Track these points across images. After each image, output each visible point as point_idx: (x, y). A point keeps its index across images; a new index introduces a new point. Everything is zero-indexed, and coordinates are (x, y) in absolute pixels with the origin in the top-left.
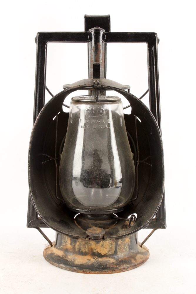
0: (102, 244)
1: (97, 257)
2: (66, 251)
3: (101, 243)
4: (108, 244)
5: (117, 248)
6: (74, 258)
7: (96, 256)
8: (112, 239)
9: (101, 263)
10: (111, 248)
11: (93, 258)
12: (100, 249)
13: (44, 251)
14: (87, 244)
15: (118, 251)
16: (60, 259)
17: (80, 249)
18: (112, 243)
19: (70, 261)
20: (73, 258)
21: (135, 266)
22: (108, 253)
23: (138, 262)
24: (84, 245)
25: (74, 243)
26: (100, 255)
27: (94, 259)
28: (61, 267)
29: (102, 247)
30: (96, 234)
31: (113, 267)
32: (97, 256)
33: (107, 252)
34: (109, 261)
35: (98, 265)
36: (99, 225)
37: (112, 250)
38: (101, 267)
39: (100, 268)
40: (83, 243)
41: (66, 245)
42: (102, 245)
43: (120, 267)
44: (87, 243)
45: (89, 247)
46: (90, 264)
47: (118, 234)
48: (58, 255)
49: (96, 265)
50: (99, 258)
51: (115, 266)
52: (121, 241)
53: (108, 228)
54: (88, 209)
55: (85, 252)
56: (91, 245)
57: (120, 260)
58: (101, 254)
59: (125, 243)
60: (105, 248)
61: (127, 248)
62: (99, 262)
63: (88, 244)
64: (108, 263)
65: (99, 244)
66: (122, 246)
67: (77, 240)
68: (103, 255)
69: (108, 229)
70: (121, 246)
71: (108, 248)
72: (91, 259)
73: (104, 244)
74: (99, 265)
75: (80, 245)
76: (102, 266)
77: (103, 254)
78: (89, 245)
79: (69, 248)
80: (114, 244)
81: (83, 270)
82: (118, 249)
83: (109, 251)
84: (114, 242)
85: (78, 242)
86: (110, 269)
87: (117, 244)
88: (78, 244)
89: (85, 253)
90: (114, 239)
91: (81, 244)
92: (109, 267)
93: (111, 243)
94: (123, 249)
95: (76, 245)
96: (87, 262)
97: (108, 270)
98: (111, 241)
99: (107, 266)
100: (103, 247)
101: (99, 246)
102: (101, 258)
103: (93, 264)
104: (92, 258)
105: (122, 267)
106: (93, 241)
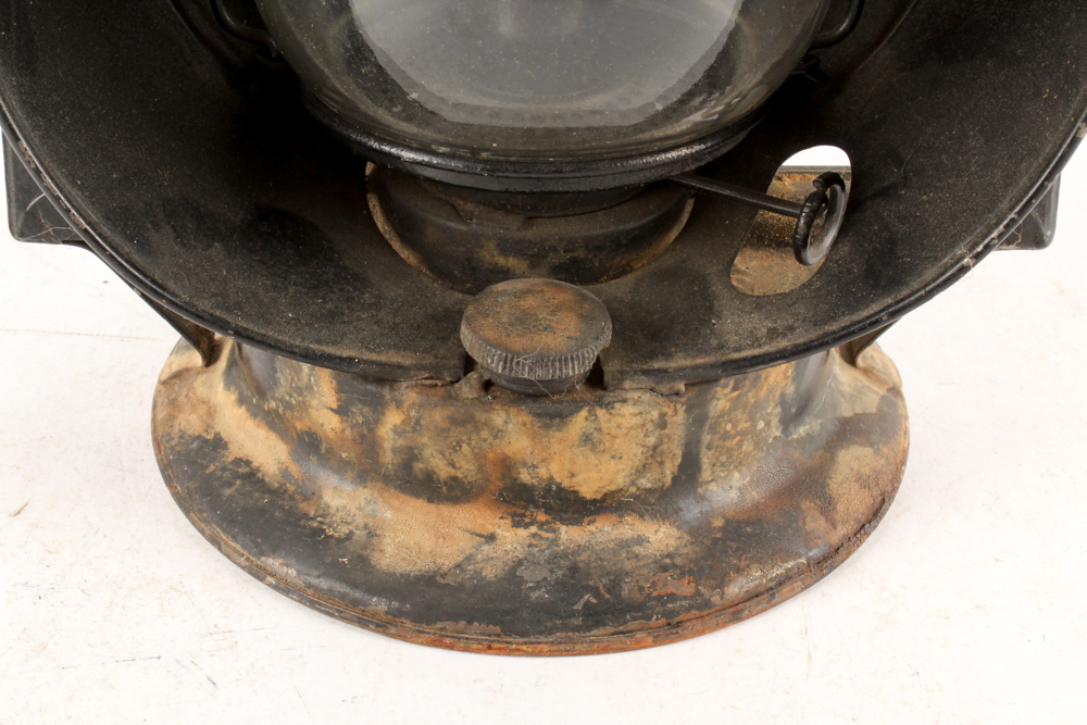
0: (591, 427)
1: (542, 517)
2: (308, 444)
3: (580, 422)
4: (631, 428)
5: (698, 441)
6: (369, 508)
7: (537, 507)
8: (664, 388)
9: (574, 569)
10: (655, 448)
11: (516, 525)
12: (573, 462)
13: (158, 392)
14: (469, 427)
15: (706, 459)
16: (262, 511)
17: (410, 456)
18: (663, 415)
19: (340, 541)
20: (359, 508)
21: (828, 561)
22: (633, 483)
23: (844, 522)
24: (441, 433)
25: (366, 409)
26: (569, 505)
27: (523, 533)
28: (269, 579)
29: (586, 449)
30: (542, 360)
31: (672, 597)
32: (548, 510)
33: (621, 481)
34: (640, 540)
35: (558, 582)
36: (554, 249)
37: (661, 463)
38: (579, 606)
39: (573, 614)
40: (439, 416)
41: (304, 407)
42: (587, 439)
43: (722, 595)
44: (465, 421)
45: (485, 445)
46: (490, 573)
47: (714, 342)
48: (248, 463)
49: (538, 586)
50: (563, 522)
51: (687, 589)
52: (734, 389)
53: (623, 271)
54: (475, 152)
55: (455, 479)
56: (498, 434)
57: (718, 523)
58: (576, 492)
59: (763, 394)
60: (607, 457)
61: (768, 424)
62: (564, 555)
63: (477, 429)
64: (628, 565)
65: (559, 428)
66: (734, 426)
67: (386, 392)
68: (594, 501)
69: (629, 279)
70: (729, 427)
71: (633, 453)
72: (499, 532)
73: (599, 430)
74: (561, 585)
75: (414, 430)
76: (588, 589)
77: (588, 491)
78: (485, 434)
79: (331, 435)
80: (679, 419)
81: (440, 625)
82: (709, 447)
83: (643, 469)
84: (681, 409)
85: (393, 407)
86: (649, 618)
87: (698, 420)
88: (393, 419)
89: (451, 488)
90: (681, 387)
91: (418, 422)
92: (638, 597)
93: (655, 414)
94: (741, 441)
95: (377, 421)
96: (469, 558)
97: (633, 625)
98: (661, 400)
99: (625, 592)
100: (594, 448)
101: (561, 440)
102: (577, 522)
103: (512, 575)
104: (508, 522)
105: (734, 589)
106: (513, 411)
